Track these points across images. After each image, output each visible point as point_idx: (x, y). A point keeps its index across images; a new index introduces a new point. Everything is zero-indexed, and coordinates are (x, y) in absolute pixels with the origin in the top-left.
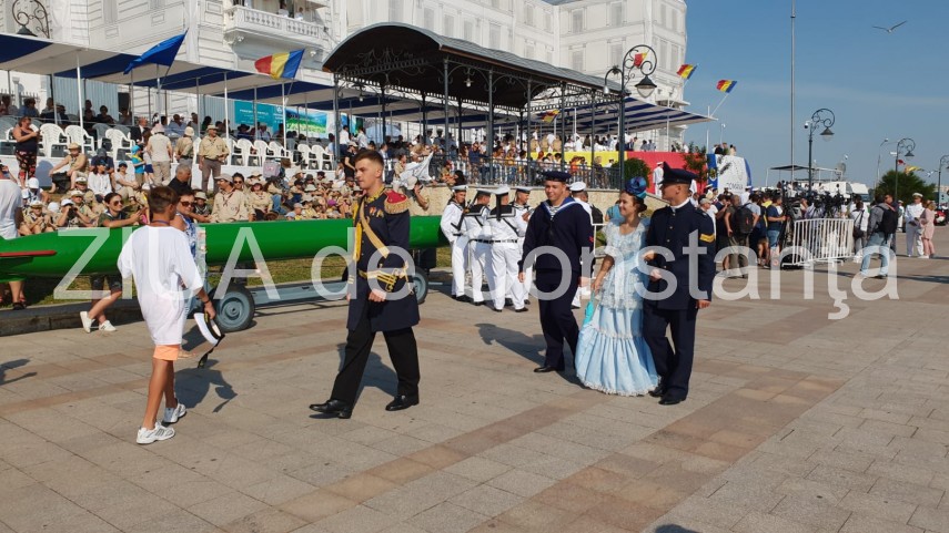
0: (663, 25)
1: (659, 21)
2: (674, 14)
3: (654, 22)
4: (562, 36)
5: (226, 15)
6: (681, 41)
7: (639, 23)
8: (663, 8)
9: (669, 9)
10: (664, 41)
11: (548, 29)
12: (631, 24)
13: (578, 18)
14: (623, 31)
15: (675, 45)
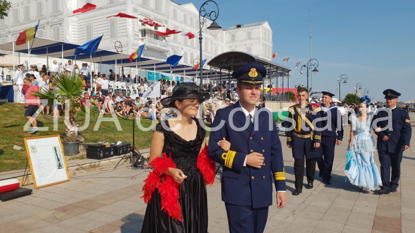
0: (265, 40)
1: (264, 38)
2: (269, 35)
3: (263, 38)
4: (227, 43)
5: (140, 40)
6: (271, 45)
7: (257, 39)
8: (265, 33)
9: (267, 33)
10: (266, 45)
11: (222, 40)
12: (255, 39)
13: (233, 36)
14: (252, 41)
15: (269, 47)
